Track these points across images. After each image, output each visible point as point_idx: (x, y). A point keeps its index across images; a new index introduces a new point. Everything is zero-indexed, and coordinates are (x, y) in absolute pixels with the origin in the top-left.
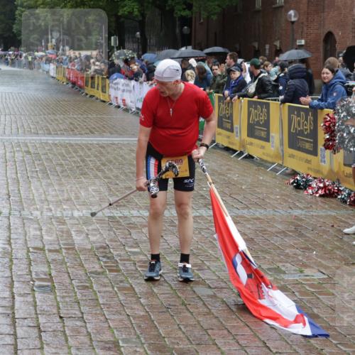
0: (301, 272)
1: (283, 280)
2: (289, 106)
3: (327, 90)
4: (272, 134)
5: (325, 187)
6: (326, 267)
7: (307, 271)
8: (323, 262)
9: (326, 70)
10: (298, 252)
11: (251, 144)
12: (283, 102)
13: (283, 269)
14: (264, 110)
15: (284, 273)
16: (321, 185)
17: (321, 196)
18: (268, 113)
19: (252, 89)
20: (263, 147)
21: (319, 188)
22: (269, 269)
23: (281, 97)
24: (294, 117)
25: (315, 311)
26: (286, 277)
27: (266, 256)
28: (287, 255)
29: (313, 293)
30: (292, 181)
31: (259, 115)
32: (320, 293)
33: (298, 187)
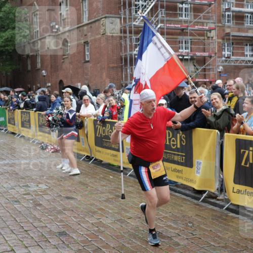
0: (38, 186)
1: (29, 190)
2: (38, 113)
3: (53, 105)
4: (31, 126)
5: (54, 148)
6: (48, 183)
7: (40, 186)
8: (48, 181)
9: (53, 96)
10: (38, 177)
11: (23, 130)
12: (35, 111)
13: (29, 185)
14: (28, 115)
15: (30, 187)
16: (52, 147)
17: (52, 152)
18: (30, 116)
19: (22, 105)
20: (28, 132)
21: (51, 149)
22: (23, 186)
23: (34, 109)
24: (40, 117)
25: (41, 202)
26: (30, 189)
27: (23, 180)
28: (33, 179)
29: (41, 195)
30: (40, 146)
31: (26, 117)
32: (44, 195)
33: (43, 149)
